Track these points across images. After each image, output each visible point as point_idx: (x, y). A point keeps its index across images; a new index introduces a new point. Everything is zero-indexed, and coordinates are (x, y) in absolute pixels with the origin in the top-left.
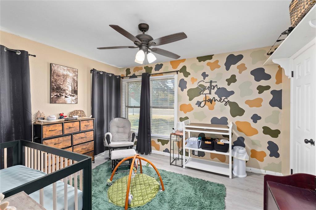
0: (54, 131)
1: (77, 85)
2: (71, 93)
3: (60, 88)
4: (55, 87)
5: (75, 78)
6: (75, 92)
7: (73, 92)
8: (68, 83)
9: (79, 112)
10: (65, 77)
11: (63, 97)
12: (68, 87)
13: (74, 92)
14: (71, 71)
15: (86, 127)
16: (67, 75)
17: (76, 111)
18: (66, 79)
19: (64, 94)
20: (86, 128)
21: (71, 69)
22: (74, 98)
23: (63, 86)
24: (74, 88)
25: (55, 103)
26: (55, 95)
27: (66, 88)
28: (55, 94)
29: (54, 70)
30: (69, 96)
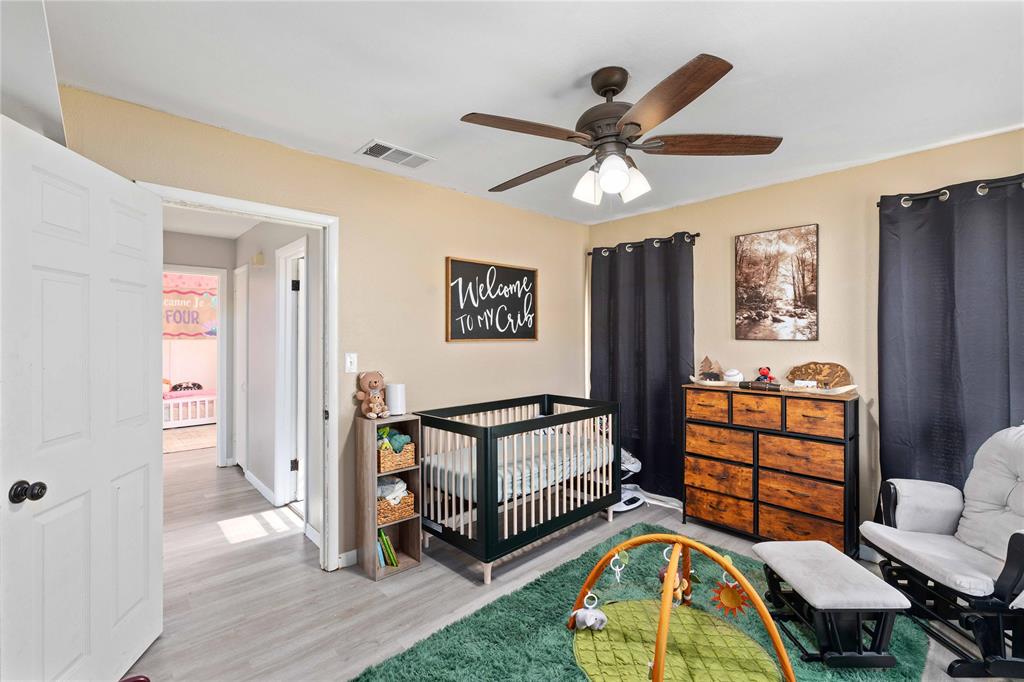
0: (710, 409)
1: (815, 279)
2: (791, 308)
3: (758, 295)
4: (745, 296)
5: (808, 255)
6: (808, 301)
7: (799, 303)
8: (782, 279)
9: (826, 370)
10: (773, 261)
11: (768, 321)
12: (783, 289)
13: (804, 303)
14: (791, 238)
15: (810, 423)
16: (779, 256)
17: (816, 364)
18: (776, 266)
19: (769, 313)
20: (808, 425)
21: (793, 230)
22: (803, 323)
23: (768, 288)
24: (805, 288)
25: (746, 338)
26: (745, 318)
27: (776, 294)
28: (746, 315)
29: (742, 251)
30: (786, 318)
